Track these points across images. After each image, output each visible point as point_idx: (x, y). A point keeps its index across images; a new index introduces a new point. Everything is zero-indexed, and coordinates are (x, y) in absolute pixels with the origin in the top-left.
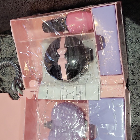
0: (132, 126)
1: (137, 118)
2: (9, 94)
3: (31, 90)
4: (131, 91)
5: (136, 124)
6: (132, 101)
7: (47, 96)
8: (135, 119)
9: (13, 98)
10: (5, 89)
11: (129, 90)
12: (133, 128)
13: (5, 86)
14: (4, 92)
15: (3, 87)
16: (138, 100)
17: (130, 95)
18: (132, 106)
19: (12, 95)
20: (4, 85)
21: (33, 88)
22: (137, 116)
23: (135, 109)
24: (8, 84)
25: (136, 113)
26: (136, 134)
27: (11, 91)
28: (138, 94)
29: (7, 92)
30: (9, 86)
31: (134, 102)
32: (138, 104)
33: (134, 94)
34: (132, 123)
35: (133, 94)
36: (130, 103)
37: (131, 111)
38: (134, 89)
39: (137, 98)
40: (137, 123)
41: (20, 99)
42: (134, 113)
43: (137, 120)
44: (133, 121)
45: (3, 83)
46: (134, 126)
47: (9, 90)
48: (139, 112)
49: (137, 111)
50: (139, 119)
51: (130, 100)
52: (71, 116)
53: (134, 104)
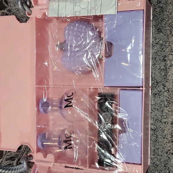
0: (152, 44)
1: (159, 36)
2: (16, 16)
3: (40, 7)
4: (153, 5)
5: (157, 42)
6: (154, 16)
7: (58, 13)
8: (156, 36)
9: (21, 21)
10: (11, 11)
11: (151, 3)
12: (153, 46)
13: (11, 8)
14: (10, 15)
15: (9, 8)
16: (161, 14)
17: (152, 10)
18: (154, 23)
19: (19, 18)
20: (9, 6)
21: (42, 5)
22: (159, 33)
23: (157, 25)
24: (15, 5)
25: (158, 30)
26: (156, 52)
27: (18, 13)
28: (161, 8)
29: (13, 14)
30: (16, 8)
31: (156, 17)
32: (160, 20)
33: (157, 8)
34: (153, 41)
35: (155, 8)
36: (152, 19)
37: (153, 28)
38: (157, 2)
39: (160, 13)
40: (158, 40)
41: (28, 22)
42: (156, 30)
43: (159, 37)
44: (155, 39)
45: (8, 4)
46: (154, 44)
47: (16, 12)
48: (161, 28)
49: (158, 27)
50: (160, 36)
51: (152, 15)
52: (85, 34)
53: (156, 20)
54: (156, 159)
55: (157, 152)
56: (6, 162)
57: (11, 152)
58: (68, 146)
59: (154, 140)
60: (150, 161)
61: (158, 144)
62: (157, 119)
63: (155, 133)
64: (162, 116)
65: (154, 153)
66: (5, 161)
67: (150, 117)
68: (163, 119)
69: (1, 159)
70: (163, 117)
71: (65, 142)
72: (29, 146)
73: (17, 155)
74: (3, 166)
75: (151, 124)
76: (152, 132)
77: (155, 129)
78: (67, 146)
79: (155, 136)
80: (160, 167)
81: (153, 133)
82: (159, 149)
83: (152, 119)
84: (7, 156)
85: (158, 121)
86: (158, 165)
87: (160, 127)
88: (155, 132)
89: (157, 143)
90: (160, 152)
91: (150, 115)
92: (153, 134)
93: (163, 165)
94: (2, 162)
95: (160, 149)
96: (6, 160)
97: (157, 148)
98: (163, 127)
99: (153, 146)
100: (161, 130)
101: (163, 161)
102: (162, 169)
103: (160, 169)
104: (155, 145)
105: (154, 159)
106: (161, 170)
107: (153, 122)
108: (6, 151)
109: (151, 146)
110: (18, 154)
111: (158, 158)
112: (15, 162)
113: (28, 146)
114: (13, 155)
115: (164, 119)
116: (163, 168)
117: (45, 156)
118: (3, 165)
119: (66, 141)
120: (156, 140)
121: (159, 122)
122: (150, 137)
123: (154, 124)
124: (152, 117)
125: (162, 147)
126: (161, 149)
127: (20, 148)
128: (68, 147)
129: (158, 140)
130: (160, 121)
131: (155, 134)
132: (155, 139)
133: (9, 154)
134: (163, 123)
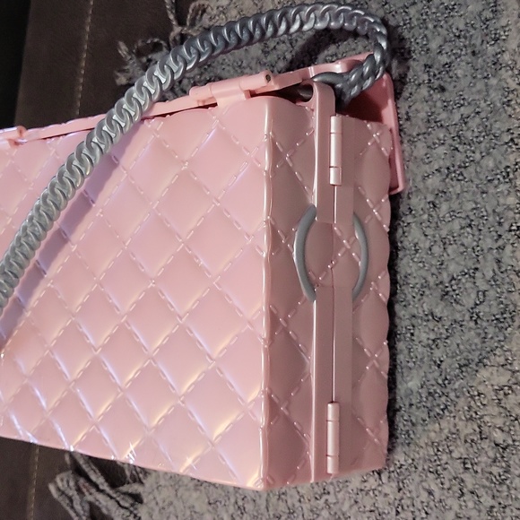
59: (498, 477)
61: (506, 493)
63: (503, 457)
76: (494, 450)
77: (508, 445)
79: (504, 465)
81: (498, 455)
82: (507, 510)
88: (505, 455)
89: (505, 488)
92: (496, 458)
95: (512, 511)
97: (500, 504)
99: (491, 496)
104: (498, 494)
107: (505, 422)
120: (503, 480)
123: (506, 429)
124: (505, 408)
125: (518, 505)
126: (514, 510)
129: (508, 481)
131: (504, 461)
132: (500, 476)
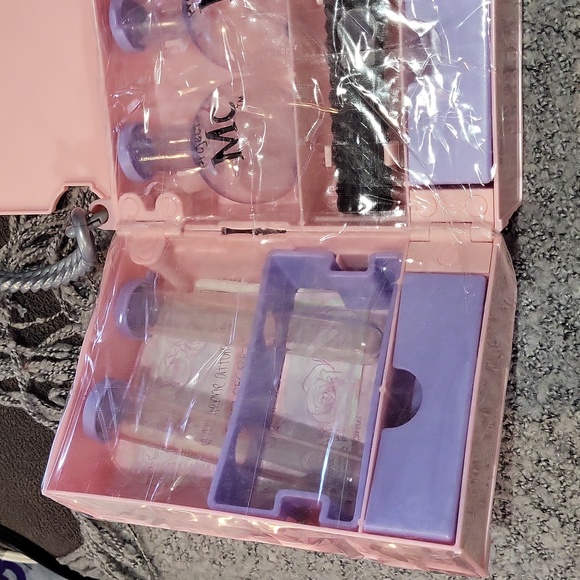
54: (545, 175)
55: (549, 150)
56: (23, 256)
57: (34, 221)
58: (226, 148)
59: (538, 106)
60: (524, 186)
61: (551, 120)
62: (547, 26)
63: (538, 81)
64: (563, 10)
65: (538, 155)
66: (17, 251)
67: (520, 20)
68: (569, 21)
69: (4, 248)
70: (566, 13)
71: (215, 134)
72: (95, 187)
73: (57, 226)
74: (14, 272)
75: (523, 49)
76: (528, 77)
77: (541, 64)
78: (222, 152)
79: (541, 89)
80: (561, 200)
81: (534, 81)
82: (556, 138)
83: (528, 30)
84: (21, 234)
85: (548, 34)
86: (552, 197)
87: (560, 55)
88: (540, 77)
89: (548, 115)
90: (559, 146)
91: (520, 13)
92: (532, 85)
93: (572, 192)
94: (8, 256)
95: (561, 137)
96: (22, 248)
97: (546, 135)
98: (570, 50)
99: (535, 130)
100: (563, 64)
101: (569, 176)
102: (568, 208)
103: (560, 209)
104: (542, 124)
105: (538, 178)
106: (563, 212)
107: (531, 39)
108: (18, 217)
109: (527, 130)
110: (59, 223)
111: (554, 169)
112: (51, 251)
113: (92, 190)
114: (42, 229)
115: (572, 19)
116: (571, 204)
117: (151, 204)
118: (12, 266)
119: (217, 131)
120: (544, 107)
121: (554, 33)
122: (523, 99)
123: (535, 46)
124: (528, 22)
125: (566, 128)
126: (564, 135)
127: (63, 201)
128: (225, 153)
129: (550, 106)
130: (558, 32)
131: (541, 85)
132: (540, 104)
133: (28, 225)
134: (570, 36)
